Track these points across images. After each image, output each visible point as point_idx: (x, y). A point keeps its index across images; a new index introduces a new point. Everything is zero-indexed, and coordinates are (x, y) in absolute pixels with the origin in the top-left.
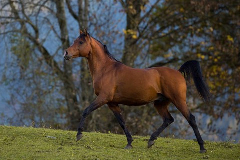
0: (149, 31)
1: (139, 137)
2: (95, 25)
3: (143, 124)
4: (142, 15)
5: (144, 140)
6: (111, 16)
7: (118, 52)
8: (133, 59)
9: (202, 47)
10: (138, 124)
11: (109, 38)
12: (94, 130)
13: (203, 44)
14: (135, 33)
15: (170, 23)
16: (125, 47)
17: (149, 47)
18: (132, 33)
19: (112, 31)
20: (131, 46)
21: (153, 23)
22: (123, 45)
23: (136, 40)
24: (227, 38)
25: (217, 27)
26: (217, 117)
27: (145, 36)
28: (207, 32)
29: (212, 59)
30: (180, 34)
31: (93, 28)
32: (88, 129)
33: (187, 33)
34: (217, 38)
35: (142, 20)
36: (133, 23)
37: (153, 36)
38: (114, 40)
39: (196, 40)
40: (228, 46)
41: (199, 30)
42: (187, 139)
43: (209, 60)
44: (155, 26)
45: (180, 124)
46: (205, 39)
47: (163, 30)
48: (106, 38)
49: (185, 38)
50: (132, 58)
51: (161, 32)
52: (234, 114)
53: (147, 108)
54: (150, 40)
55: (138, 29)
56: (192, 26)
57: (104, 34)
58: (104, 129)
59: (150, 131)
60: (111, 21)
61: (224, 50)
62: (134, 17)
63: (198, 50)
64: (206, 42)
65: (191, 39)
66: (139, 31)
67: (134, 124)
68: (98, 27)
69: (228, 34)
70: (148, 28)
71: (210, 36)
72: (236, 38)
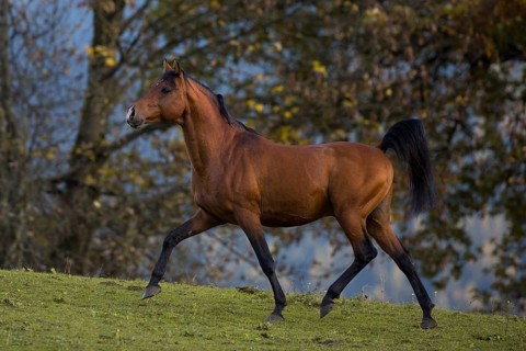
0: (142, 50)
1: (117, 281)
2: (24, 34)
3: (126, 254)
4: (128, 13)
5: (129, 288)
6: (58, 14)
7: (73, 95)
8: (107, 111)
9: (258, 85)
10: (116, 252)
11: (55, 64)
12: (20, 264)
13: (260, 78)
14: (111, 52)
15: (188, 33)
16: (90, 84)
17: (142, 85)
18: (105, 54)
19: (59, 48)
20: (101, 81)
21: (151, 33)
22: (85, 80)
23: (114, 70)
24: (312, 67)
25: (290, 43)
26: (288, 240)
27: (133, 59)
28: (269, 51)
29: (279, 113)
30: (210, 56)
31: (18, 42)
32: (7, 263)
33: (225, 54)
34: (291, 66)
35: (127, 25)
36: (106, 31)
37: (151, 59)
38: (65, 67)
39: (245, 70)
40: (313, 83)
41: (251, 48)
42: (222, 287)
43: (273, 113)
44: (154, 38)
45: (208, 254)
46: (264, 67)
47: (172, 48)
48: (46, 62)
49: (219, 65)
50: (104, 108)
51: (168, 53)
52: (325, 233)
53: (136, 218)
54: (144, 68)
55: (118, 44)
56: (235, 38)
57: (43, 55)
58: (42, 262)
59: (141, 268)
60: (58, 27)
61: (307, 93)
62: (111, 17)
63: (249, 92)
64: (266, 74)
65: (234, 67)
66: (120, 49)
67: (107, 252)
68: (29, 39)
69: (314, 58)
70: (140, 43)
71: (275, 62)
72: (331, 67)
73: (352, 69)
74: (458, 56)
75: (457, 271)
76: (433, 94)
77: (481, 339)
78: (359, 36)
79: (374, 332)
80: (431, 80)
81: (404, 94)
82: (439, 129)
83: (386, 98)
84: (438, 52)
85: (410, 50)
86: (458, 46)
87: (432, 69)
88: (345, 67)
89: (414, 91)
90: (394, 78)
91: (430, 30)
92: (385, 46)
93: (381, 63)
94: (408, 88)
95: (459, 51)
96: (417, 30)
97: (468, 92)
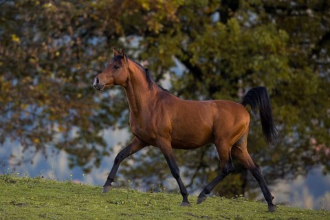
24: (11, 38)
40: (11, 48)
52: (19, 138)
61: (7, 54)
69: (13, 33)
72: (23, 38)
73: (36, 39)
74: (100, 32)
75: (98, 162)
76: (85, 55)
77: (112, 203)
78: (40, 20)
79: (47, 198)
80: (83, 47)
81: (67, 55)
82: (88, 76)
83: (56, 58)
84: (88, 30)
85: (70, 29)
86: (100, 26)
87: (84, 40)
88: (31, 38)
89: (73, 53)
90: (61, 46)
91: (82, 16)
92: (56, 26)
93: (53, 36)
94: (69, 51)
95: (101, 29)
96: (75, 16)
97: (106, 54)
